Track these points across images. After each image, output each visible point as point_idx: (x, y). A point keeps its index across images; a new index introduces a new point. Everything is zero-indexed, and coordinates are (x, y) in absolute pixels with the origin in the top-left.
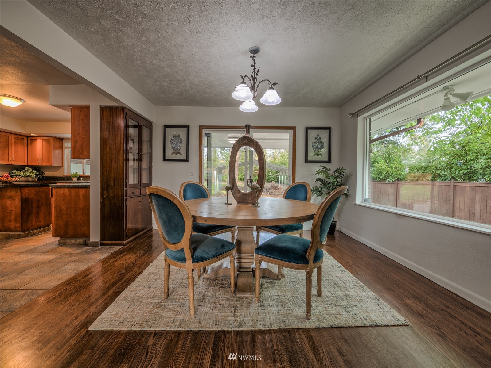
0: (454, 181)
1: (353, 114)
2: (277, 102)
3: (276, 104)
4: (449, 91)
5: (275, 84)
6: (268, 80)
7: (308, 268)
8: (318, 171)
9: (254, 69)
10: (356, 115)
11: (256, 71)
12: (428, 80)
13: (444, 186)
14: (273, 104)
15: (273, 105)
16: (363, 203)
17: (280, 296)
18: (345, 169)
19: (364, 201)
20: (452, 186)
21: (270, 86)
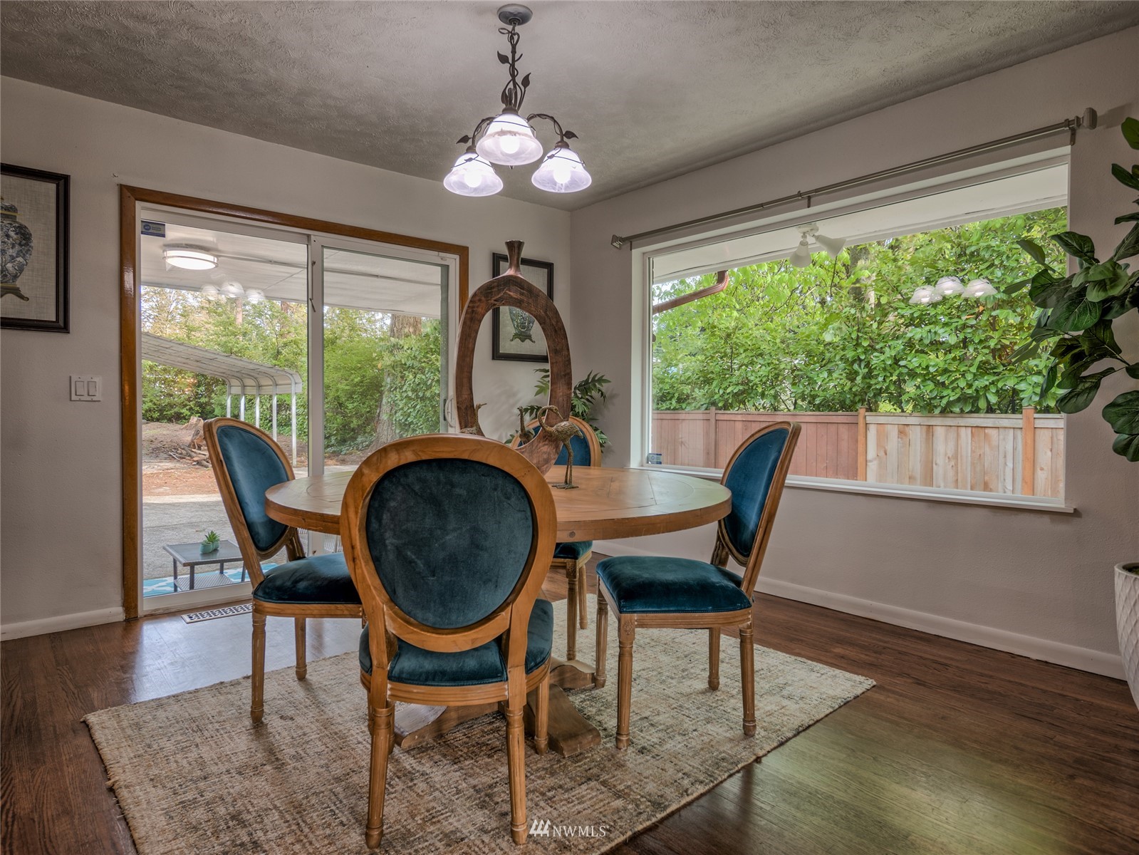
0: (716, 409)
1: (623, 240)
2: (567, 187)
3: (563, 191)
4: (812, 230)
5: (570, 135)
6: (552, 118)
7: (750, 616)
8: (542, 385)
9: (513, 76)
10: (630, 241)
11: (519, 80)
12: (811, 204)
13: (698, 421)
14: (554, 189)
15: (553, 191)
16: (642, 466)
17: (650, 718)
18: (609, 382)
19: (645, 461)
20: (714, 422)
21: (559, 138)
